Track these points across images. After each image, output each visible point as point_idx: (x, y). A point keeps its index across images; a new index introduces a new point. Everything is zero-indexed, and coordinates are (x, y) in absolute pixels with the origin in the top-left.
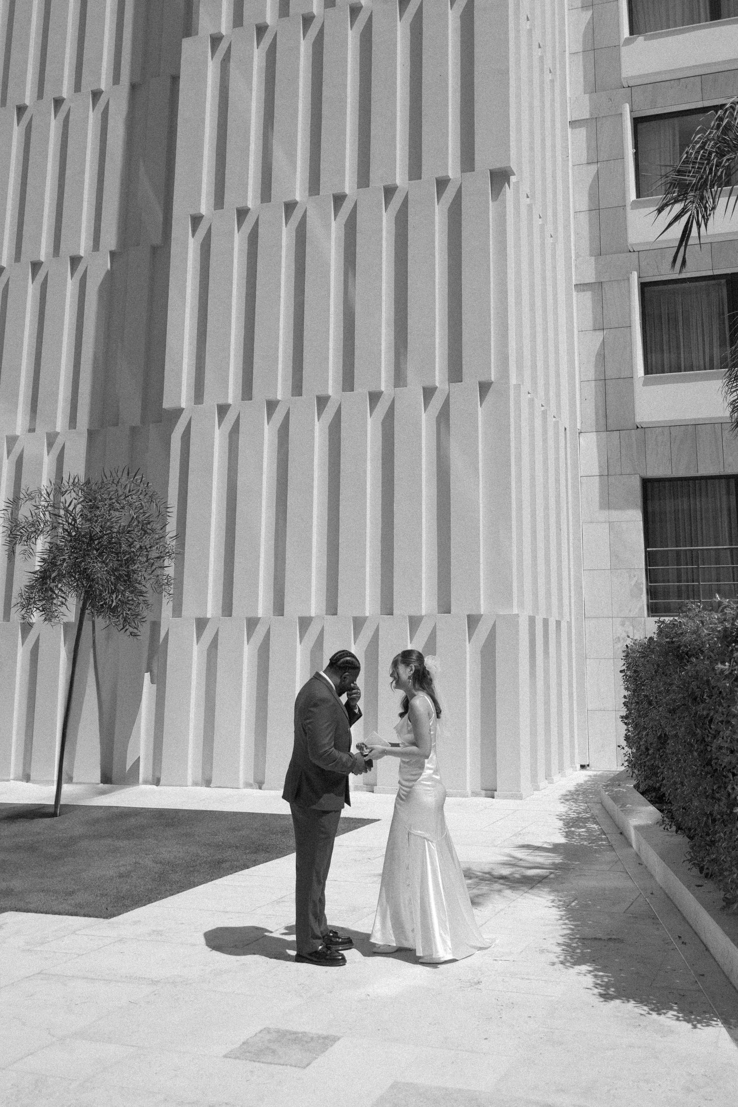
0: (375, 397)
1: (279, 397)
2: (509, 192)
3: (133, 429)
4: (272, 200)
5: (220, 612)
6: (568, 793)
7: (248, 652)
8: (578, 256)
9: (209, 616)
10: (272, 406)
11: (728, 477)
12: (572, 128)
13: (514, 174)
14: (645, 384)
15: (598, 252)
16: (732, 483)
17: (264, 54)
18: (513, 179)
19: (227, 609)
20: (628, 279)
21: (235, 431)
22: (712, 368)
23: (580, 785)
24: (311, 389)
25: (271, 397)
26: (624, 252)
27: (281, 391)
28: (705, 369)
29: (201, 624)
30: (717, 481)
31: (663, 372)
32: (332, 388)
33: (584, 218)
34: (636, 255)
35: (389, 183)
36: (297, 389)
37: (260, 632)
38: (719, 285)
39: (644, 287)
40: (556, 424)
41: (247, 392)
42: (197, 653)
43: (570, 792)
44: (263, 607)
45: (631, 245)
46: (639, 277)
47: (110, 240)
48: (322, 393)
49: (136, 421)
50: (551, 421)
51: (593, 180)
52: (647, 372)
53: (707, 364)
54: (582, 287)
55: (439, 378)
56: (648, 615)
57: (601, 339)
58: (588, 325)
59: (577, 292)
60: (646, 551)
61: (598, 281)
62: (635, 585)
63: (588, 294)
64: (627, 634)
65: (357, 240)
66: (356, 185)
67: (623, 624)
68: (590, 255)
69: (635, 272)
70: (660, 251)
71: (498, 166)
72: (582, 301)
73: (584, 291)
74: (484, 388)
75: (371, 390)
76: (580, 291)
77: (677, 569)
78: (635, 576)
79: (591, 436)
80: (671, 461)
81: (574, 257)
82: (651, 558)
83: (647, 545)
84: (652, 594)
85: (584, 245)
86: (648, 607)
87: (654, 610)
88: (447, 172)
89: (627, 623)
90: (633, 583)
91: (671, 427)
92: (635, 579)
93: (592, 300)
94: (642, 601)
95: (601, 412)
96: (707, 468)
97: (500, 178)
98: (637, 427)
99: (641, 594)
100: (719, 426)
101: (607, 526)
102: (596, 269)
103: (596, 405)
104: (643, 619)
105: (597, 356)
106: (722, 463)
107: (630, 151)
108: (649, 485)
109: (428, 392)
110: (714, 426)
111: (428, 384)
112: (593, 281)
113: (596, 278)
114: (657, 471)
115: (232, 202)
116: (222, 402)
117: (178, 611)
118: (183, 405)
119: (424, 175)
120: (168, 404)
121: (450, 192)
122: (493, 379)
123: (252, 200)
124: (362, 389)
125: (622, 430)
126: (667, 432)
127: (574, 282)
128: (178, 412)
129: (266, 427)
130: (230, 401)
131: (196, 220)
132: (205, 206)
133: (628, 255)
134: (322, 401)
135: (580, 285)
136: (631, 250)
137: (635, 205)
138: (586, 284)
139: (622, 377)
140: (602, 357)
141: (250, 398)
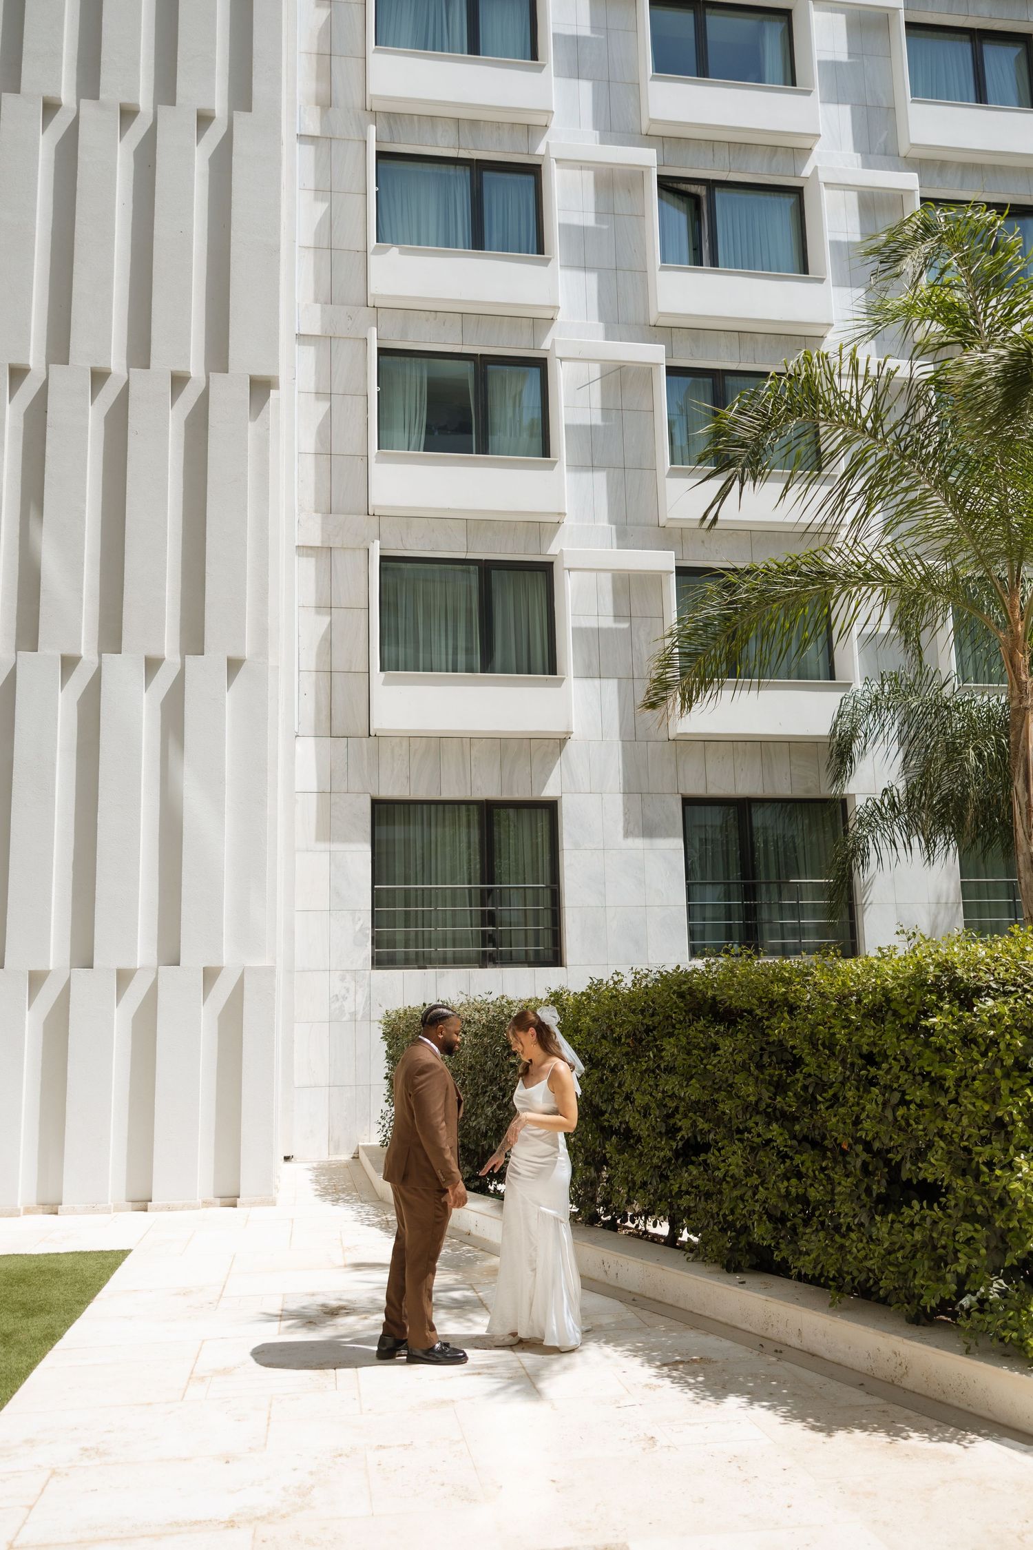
8: (302, 509)
12: (300, 342)
14: (385, 683)
15: (328, 509)
20: (368, 549)
22: (455, 670)
26: (360, 514)
33: (310, 461)
34: (375, 519)
38: (469, 572)
39: (383, 559)
45: (374, 506)
46: (381, 549)
51: (325, 415)
52: (383, 668)
53: (450, 667)
54: (304, 550)
55: (169, 646)
56: (373, 968)
57: (327, 619)
58: (311, 600)
59: (299, 556)
60: (373, 889)
61: (326, 545)
62: (360, 930)
63: (312, 561)
64: (348, 990)
65: (48, 437)
66: (44, 358)
67: (343, 979)
68: (316, 511)
69: (377, 543)
70: (408, 519)
71: (262, 372)
72: (307, 568)
73: (308, 556)
74: (234, 665)
75: (64, 653)
76: (303, 556)
77: (405, 911)
78: (359, 920)
79: (311, 741)
80: (409, 778)
81: (296, 511)
82: (377, 899)
83: (375, 880)
84: (376, 942)
85: (309, 497)
86: (373, 958)
87: (379, 962)
88: (188, 366)
89: (348, 977)
90: (358, 927)
91: (411, 737)
92: (361, 922)
93: (316, 569)
94: (367, 950)
95: (325, 712)
96: (451, 791)
97: (261, 388)
98: (370, 735)
99: (367, 942)
100: (467, 741)
101: (325, 857)
102: (323, 529)
103: (317, 703)
104: (368, 972)
105: (321, 640)
106: (469, 785)
107: (374, 389)
108: (379, 807)
109: (152, 665)
110: (462, 741)
111: (154, 653)
112: (319, 544)
113: (322, 542)
114: (391, 791)
119: (154, 364)
121: (190, 395)
122: (247, 655)
124: (49, 651)
125: (350, 737)
126: (405, 743)
127: (296, 544)
133: (367, 517)
135: (303, 547)
136: (371, 513)
137: (378, 458)
138: (311, 547)
139: (353, 670)
140: (328, 643)
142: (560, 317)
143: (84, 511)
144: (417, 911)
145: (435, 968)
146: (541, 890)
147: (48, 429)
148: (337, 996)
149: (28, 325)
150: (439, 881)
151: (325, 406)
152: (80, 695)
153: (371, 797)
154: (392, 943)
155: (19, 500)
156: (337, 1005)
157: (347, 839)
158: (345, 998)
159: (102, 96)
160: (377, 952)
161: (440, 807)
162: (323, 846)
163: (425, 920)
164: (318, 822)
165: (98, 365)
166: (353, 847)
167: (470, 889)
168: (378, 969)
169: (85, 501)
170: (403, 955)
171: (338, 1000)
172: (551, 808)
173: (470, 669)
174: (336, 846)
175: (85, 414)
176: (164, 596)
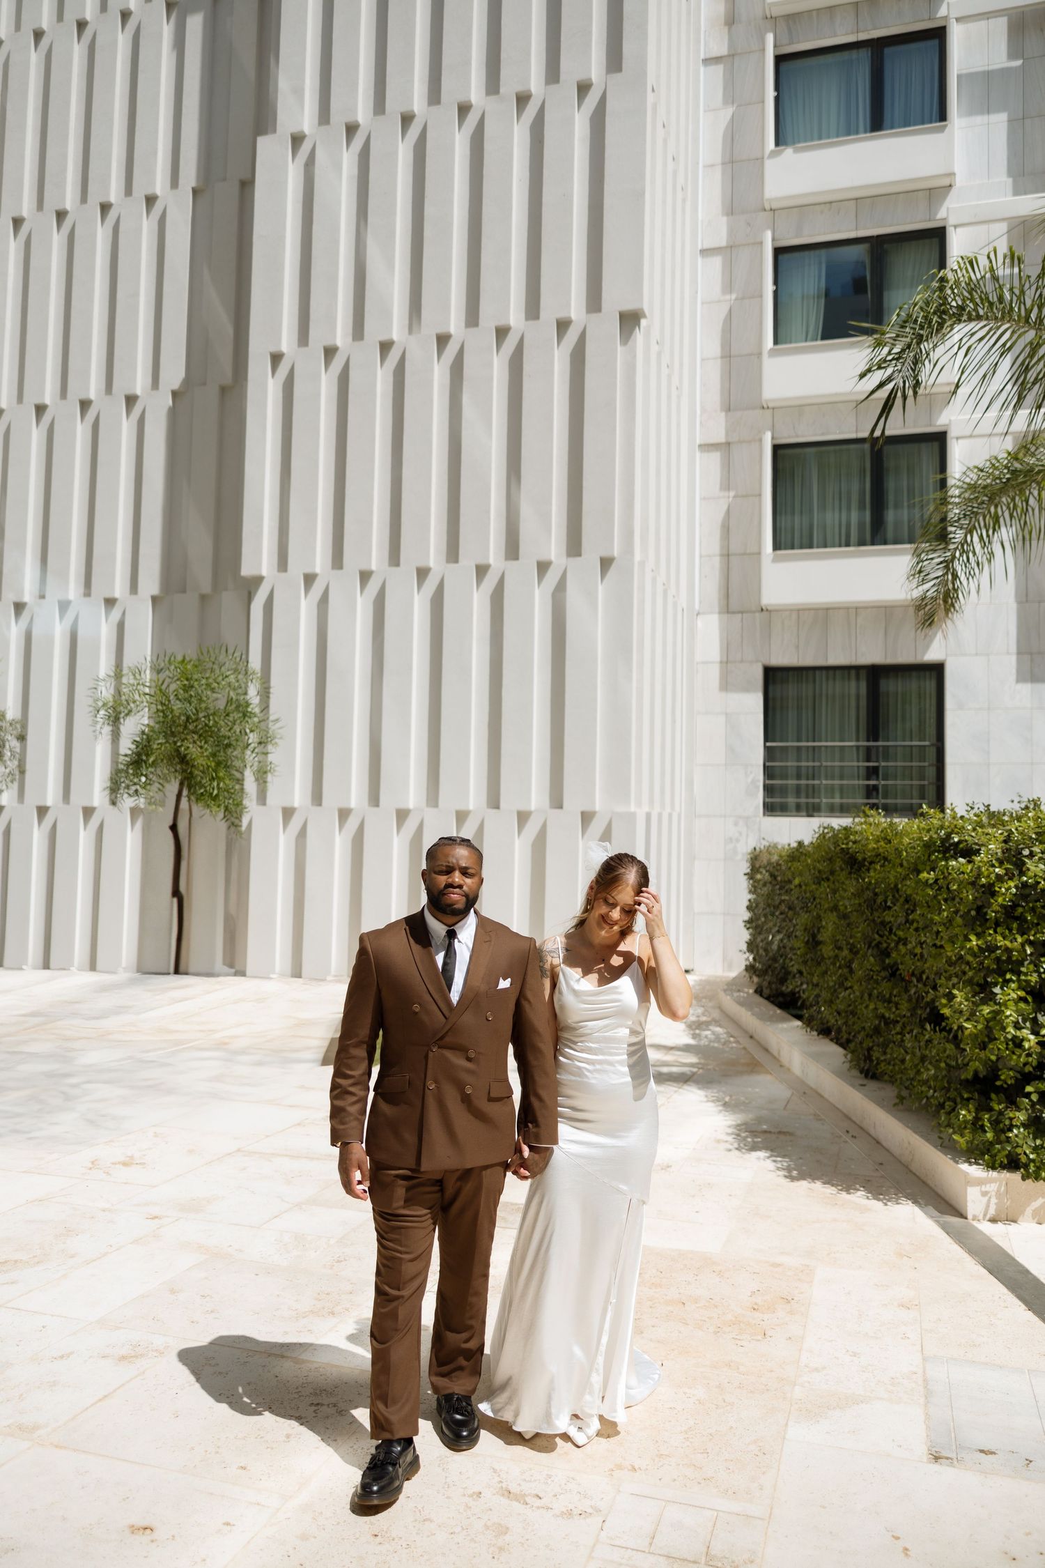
0: (482, 571)
1: (374, 568)
2: (639, 336)
3: (203, 598)
4: (365, 338)
7: (341, 841)
8: (703, 410)
9: (296, 805)
10: (365, 576)
11: (858, 668)
12: (703, 257)
13: (645, 317)
14: (775, 560)
15: (730, 406)
16: (863, 674)
17: (356, 158)
18: (644, 322)
20: (761, 440)
21: (324, 600)
22: (848, 545)
24: (410, 558)
25: (364, 566)
26: (757, 409)
27: (376, 559)
28: (841, 546)
29: (288, 813)
30: (846, 672)
31: (793, 548)
32: (434, 559)
33: (713, 367)
34: (769, 413)
35: (502, 322)
36: (394, 558)
37: (353, 823)
38: (863, 450)
39: (777, 448)
40: (675, 604)
41: (337, 560)
42: (284, 841)
44: (356, 800)
45: (765, 400)
46: (773, 438)
47: (174, 374)
48: (422, 564)
49: (206, 588)
50: (671, 601)
51: (725, 321)
52: (775, 548)
53: (843, 542)
54: (706, 447)
55: (556, 551)
56: (764, 815)
59: (702, 454)
60: (765, 746)
61: (727, 441)
62: (753, 782)
63: (713, 456)
64: (740, 834)
66: (463, 325)
67: (736, 824)
68: (717, 410)
69: (769, 433)
70: (799, 408)
71: (628, 306)
72: (707, 464)
73: (711, 452)
74: (606, 563)
75: (478, 562)
76: (706, 452)
77: (797, 766)
78: (751, 773)
79: (713, 617)
80: (797, 647)
81: (698, 412)
82: (770, 753)
83: (766, 739)
84: (768, 790)
85: (711, 398)
86: (764, 807)
87: (770, 809)
88: (569, 312)
89: (741, 822)
90: (749, 780)
91: (799, 611)
92: (753, 775)
93: (719, 463)
94: (759, 799)
95: (724, 592)
96: (837, 658)
97: (630, 320)
98: (762, 610)
99: (759, 792)
100: (853, 611)
101: (724, 719)
102: (727, 426)
104: (758, 819)
105: (721, 525)
106: (854, 651)
107: (769, 288)
108: (772, 676)
109: (543, 567)
110: (848, 612)
111: (544, 558)
112: (722, 441)
113: (725, 438)
114: (782, 658)
115: (318, 338)
116: (308, 570)
117: (262, 799)
118: (264, 573)
119: (543, 314)
120: (246, 570)
121: (572, 336)
122: (616, 554)
123: (341, 337)
124: (467, 562)
125: (747, 612)
126: (794, 616)
127: (698, 442)
128: (258, 580)
129: (359, 599)
130: (318, 570)
131: (276, 358)
132: (286, 342)
133: (761, 411)
134: (422, 573)
135: (705, 445)
136: (765, 406)
137: (772, 353)
138: (712, 445)
139: (748, 551)
140: (726, 529)
141: (341, 567)
142: (959, 181)
144: (808, 766)
146: (927, 749)
148: (731, 839)
149: (449, 302)
150: (829, 739)
153: (764, 665)
154: (784, 794)
156: (732, 847)
158: (738, 840)
159: (502, 90)
160: (768, 801)
161: (831, 673)
162: (719, 709)
163: (817, 774)
165: (500, 323)
167: (858, 747)
168: (769, 815)
170: (795, 806)
171: (732, 843)
172: (937, 670)
173: (862, 543)
174: (730, 710)
175: (491, 365)
176: (551, 511)
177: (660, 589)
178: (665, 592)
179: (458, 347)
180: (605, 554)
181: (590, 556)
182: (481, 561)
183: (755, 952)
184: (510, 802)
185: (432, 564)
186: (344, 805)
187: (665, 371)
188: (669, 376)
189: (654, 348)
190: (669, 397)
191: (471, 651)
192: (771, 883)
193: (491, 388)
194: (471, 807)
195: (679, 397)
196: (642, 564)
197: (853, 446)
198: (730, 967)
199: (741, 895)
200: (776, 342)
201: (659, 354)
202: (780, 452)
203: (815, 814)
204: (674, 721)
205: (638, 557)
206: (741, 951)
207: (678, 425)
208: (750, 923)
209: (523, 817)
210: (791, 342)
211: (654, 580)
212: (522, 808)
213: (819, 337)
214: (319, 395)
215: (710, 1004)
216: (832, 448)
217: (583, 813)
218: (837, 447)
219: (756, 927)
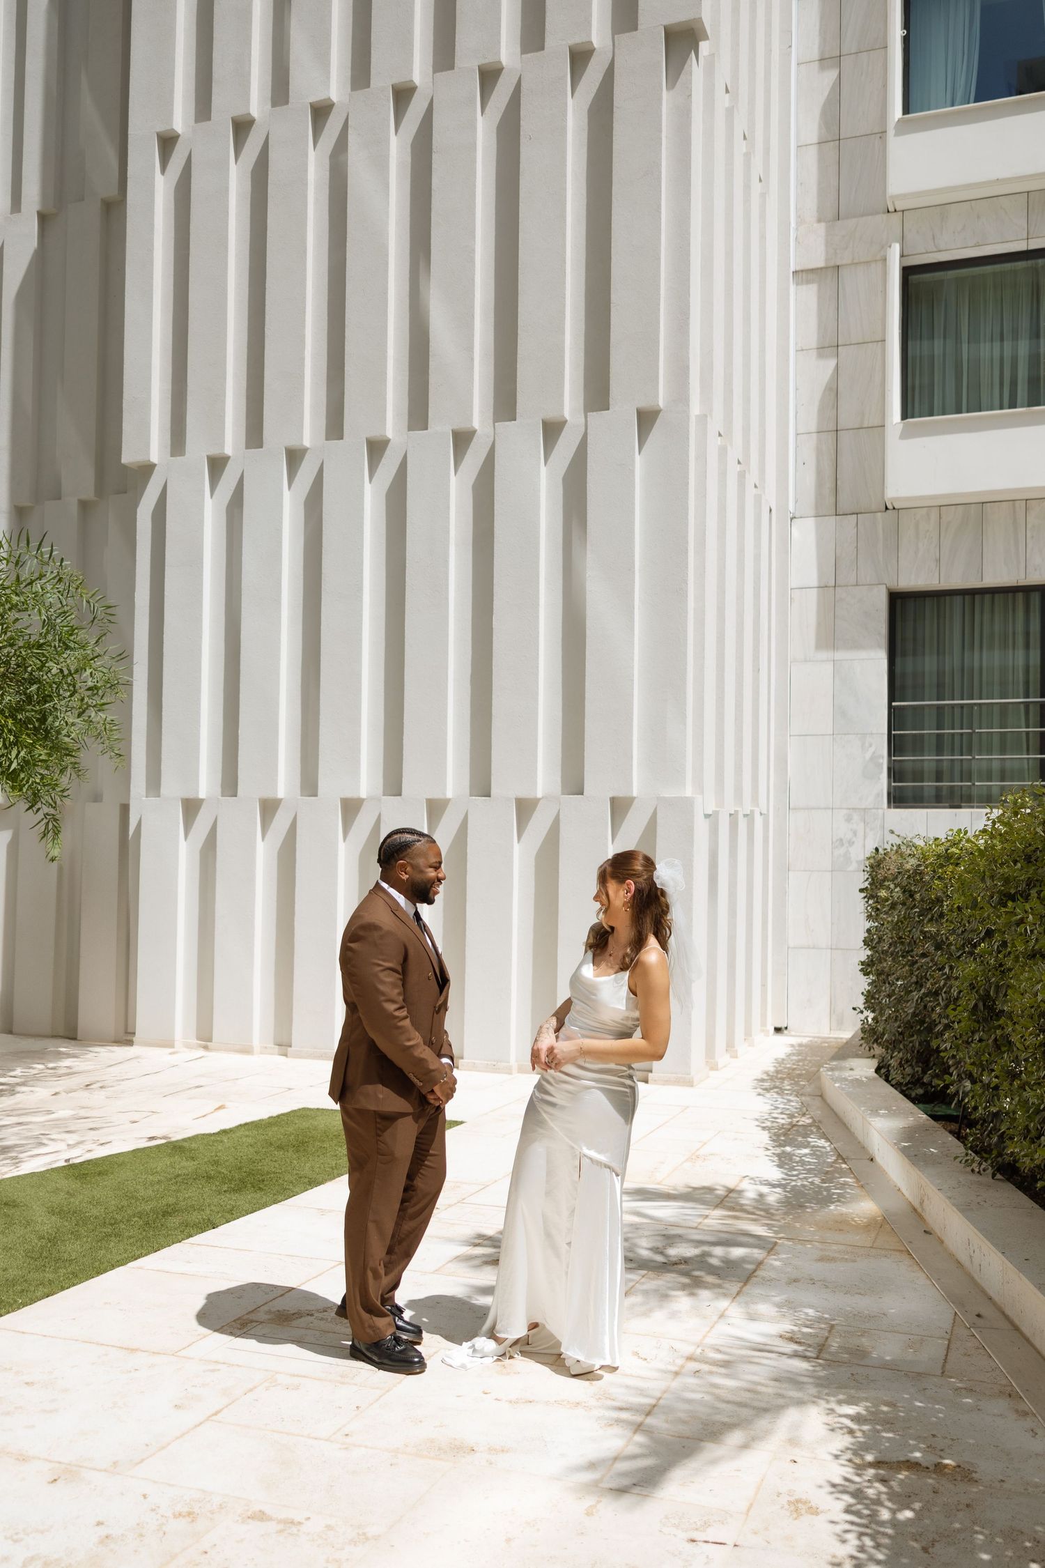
0: (462, 440)
1: (306, 443)
2: (696, 71)
3: (84, 505)
4: (291, 100)
5: (219, 790)
6: (765, 1077)
7: (264, 853)
8: (800, 221)
9: (202, 795)
10: (294, 457)
11: (1027, 590)
13: (706, 38)
14: (905, 435)
15: (836, 214)
16: (1036, 599)
18: (704, 47)
19: (230, 784)
20: (885, 260)
22: (1013, 405)
23: (781, 1062)
24: (357, 426)
25: (293, 443)
26: (877, 213)
27: (309, 432)
28: (1001, 408)
29: (191, 807)
30: (1010, 595)
31: (932, 415)
32: (392, 425)
33: (812, 155)
34: (896, 217)
35: (488, 59)
36: (335, 427)
37: (281, 822)
39: (908, 272)
40: (758, 499)
41: (254, 435)
42: (185, 854)
43: (767, 1073)
44: (285, 784)
45: (892, 197)
46: (902, 257)
48: (374, 433)
49: (88, 495)
50: (750, 492)
51: (833, 88)
52: (905, 416)
53: (1006, 401)
54: (803, 275)
55: (570, 404)
56: (889, 807)
57: (832, 363)
58: (812, 340)
59: (797, 284)
60: (890, 706)
61: (832, 264)
62: (872, 759)
63: (813, 288)
64: (855, 833)
65: (434, 166)
66: (431, 69)
67: (848, 820)
68: (819, 221)
69: (896, 248)
70: (940, 208)
71: (678, 17)
72: (804, 300)
73: (808, 282)
74: (646, 419)
75: (455, 427)
76: (802, 283)
77: (938, 734)
78: (871, 745)
79: (810, 523)
80: (938, 562)
81: (793, 225)
82: (896, 718)
83: (892, 697)
84: (895, 773)
85: (811, 203)
86: (889, 794)
87: (897, 799)
88: (589, 34)
89: (856, 817)
90: (868, 755)
91: (941, 508)
92: (872, 750)
93: (819, 298)
94: (882, 783)
95: (829, 485)
96: (998, 574)
97: (681, 42)
98: (887, 508)
99: (881, 773)
100: (1022, 504)
101: (830, 667)
102: (828, 243)
103: (819, 472)
104: (880, 812)
105: (825, 390)
106: (1023, 565)
108: (899, 602)
109: (552, 430)
110: (1014, 505)
111: (551, 415)
112: (821, 264)
113: (827, 260)
114: (915, 579)
115: (224, 107)
116: (214, 451)
117: (154, 784)
118: (154, 458)
119: (550, 41)
120: (129, 457)
121: (593, 74)
122: (661, 404)
123: (257, 104)
124: (441, 426)
125: (861, 513)
126: (934, 515)
127: (792, 269)
128: (147, 469)
129: (287, 494)
130: (228, 450)
131: (167, 142)
132: (180, 119)
133: (885, 216)
134: (376, 448)
135: (802, 271)
136: (891, 209)
137: (902, 128)
138: (812, 271)
139: (866, 425)
140: (833, 393)
141: (259, 444)
143: (473, 250)
144: (953, 734)
145: (973, 807)
147: (434, 156)
148: (841, 840)
149: (410, 32)
150: (984, 694)
151: (832, 75)
152: (475, 477)
153: (889, 590)
154: (918, 776)
155: (408, 251)
156: (842, 851)
157: (855, 645)
158: (851, 843)
160: (895, 787)
161: (988, 598)
162: (824, 655)
163: (967, 745)
164: (819, 624)
165: (486, 61)
166: (863, 654)
167: (1027, 705)
168: (896, 807)
169: (474, 237)
170: (933, 792)
171: (842, 845)
173: (1034, 402)
174: (839, 655)
175: (474, 128)
176: (563, 342)
177: (733, 469)
178: (742, 476)
179: (426, 105)
180: (643, 403)
181: (623, 409)
182: (460, 425)
183: (877, 1012)
184: (505, 786)
185: (390, 434)
186: (268, 794)
187: (740, 147)
188: (748, 156)
189: (723, 101)
190: (747, 187)
191: (446, 562)
192: (904, 904)
193: (474, 161)
194: (449, 795)
195: (763, 196)
196: (703, 419)
197: (1020, 265)
198: (840, 1024)
199: (858, 924)
200: (906, 110)
201: (730, 112)
202: (914, 278)
203: (963, 804)
204: (757, 670)
205: (695, 409)
206: (854, 1009)
207: (763, 237)
208: (867, 967)
209: (525, 808)
210: (929, 110)
211: (723, 451)
212: (524, 793)
213: (972, 97)
214: (227, 190)
215: (808, 1089)
216: (988, 269)
217: (613, 801)
218: (998, 267)
219: (879, 974)
